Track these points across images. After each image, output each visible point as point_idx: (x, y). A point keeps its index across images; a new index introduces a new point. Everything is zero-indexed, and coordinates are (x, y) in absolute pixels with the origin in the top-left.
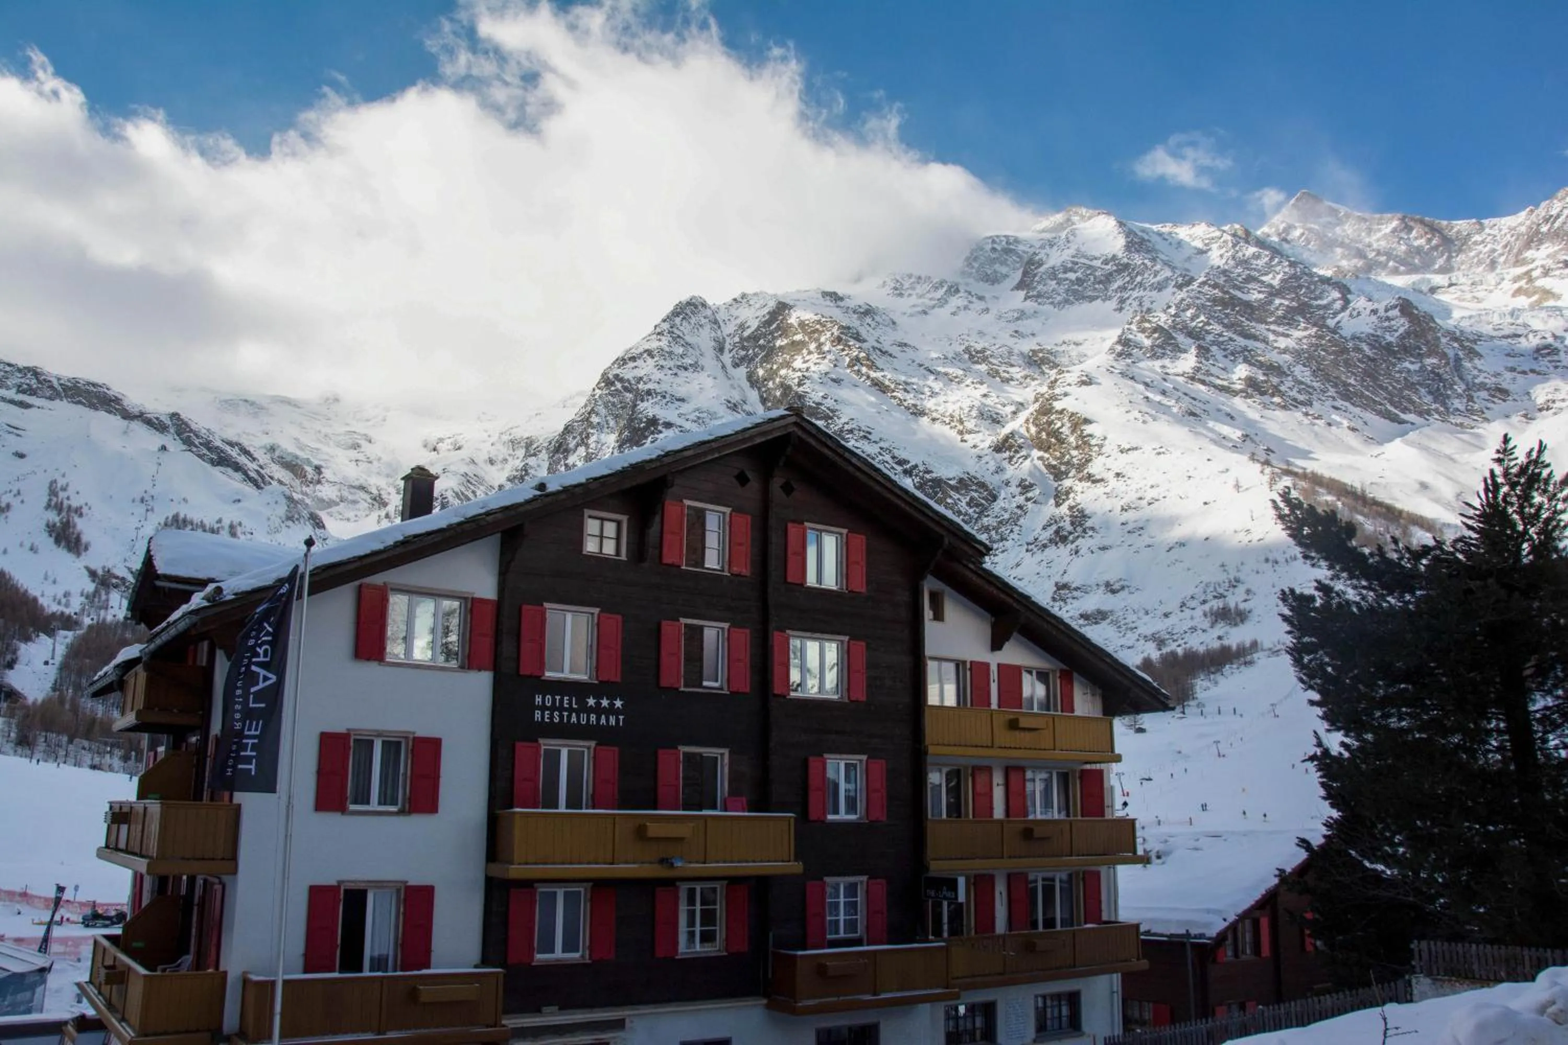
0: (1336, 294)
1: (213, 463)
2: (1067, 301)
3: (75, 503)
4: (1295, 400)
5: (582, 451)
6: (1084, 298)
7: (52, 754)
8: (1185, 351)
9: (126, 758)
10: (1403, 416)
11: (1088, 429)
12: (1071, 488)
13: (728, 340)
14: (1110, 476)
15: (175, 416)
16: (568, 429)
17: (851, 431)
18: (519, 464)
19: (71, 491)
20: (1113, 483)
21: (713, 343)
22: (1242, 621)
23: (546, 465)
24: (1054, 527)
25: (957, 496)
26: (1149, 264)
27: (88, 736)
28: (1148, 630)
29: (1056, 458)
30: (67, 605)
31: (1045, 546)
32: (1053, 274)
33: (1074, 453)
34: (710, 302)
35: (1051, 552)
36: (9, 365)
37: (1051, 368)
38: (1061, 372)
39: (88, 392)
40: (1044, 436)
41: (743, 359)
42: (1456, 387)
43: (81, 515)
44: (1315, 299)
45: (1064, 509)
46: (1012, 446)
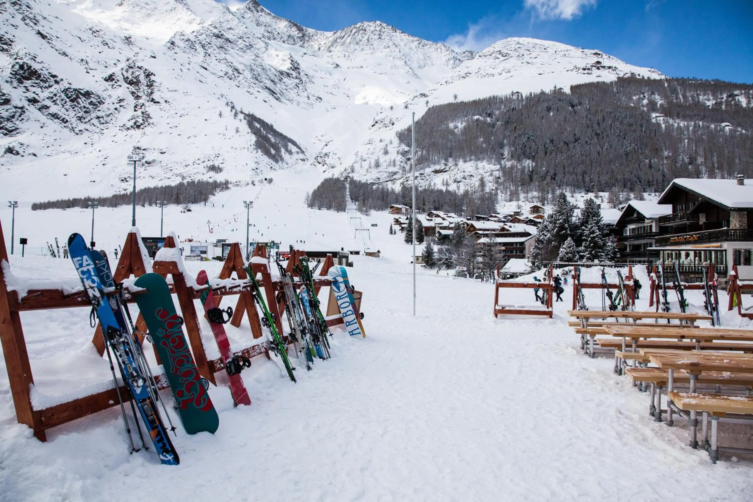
4: (244, 85)
11: (153, 78)
12: (143, 104)
14: (162, 101)
20: (163, 104)
22: (220, 171)
24: (134, 121)
25: (84, 99)
28: (177, 172)
29: (135, 89)
31: (128, 129)
33: (145, 88)
35: (132, 132)
37: (134, 46)
38: (140, 49)
40: (130, 77)
42: (303, 93)
44: (255, 44)
45: (139, 113)
46: (113, 79)
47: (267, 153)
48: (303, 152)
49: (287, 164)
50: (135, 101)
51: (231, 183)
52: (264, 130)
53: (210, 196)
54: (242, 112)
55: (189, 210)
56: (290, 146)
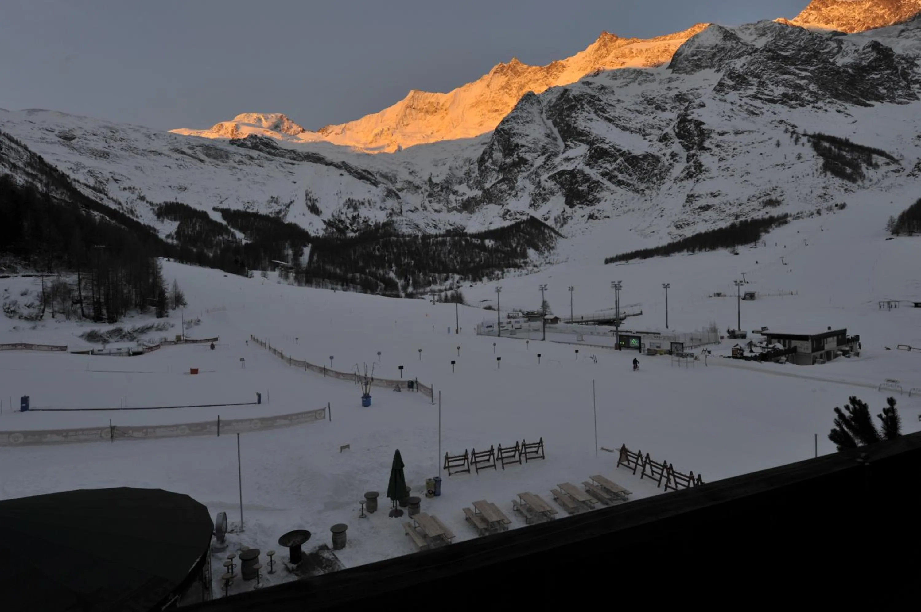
0: (834, 45)
1: (360, 179)
2: (693, 70)
3: (315, 198)
4: (809, 101)
5: (490, 160)
6: (701, 67)
7: (318, 285)
8: (752, 85)
9: (342, 285)
10: (868, 102)
11: (703, 127)
12: (695, 154)
13: (544, 108)
14: (713, 146)
15: (343, 162)
16: (484, 153)
17: (597, 140)
18: (467, 168)
19: (313, 194)
20: (715, 149)
21: (539, 111)
22: (779, 205)
23: (477, 167)
24: (686, 172)
25: (643, 162)
26: (734, 45)
27: (329, 278)
28: (732, 212)
29: (687, 142)
30: (318, 233)
31: (682, 180)
32: (686, 59)
33: (696, 138)
34: (536, 93)
35: (685, 183)
36: (285, 150)
37: (685, 102)
38: (690, 103)
39: (313, 157)
40: (682, 132)
41: (550, 115)
42: (900, 84)
43: (317, 201)
44: (823, 49)
45: (691, 163)
46: (667, 139)
47: (839, 173)
48: (896, 161)
49: (871, 180)
50: (687, 153)
51: (791, 216)
52: (835, 148)
53: (763, 234)
54: (805, 135)
55: (737, 254)
56: (876, 158)
